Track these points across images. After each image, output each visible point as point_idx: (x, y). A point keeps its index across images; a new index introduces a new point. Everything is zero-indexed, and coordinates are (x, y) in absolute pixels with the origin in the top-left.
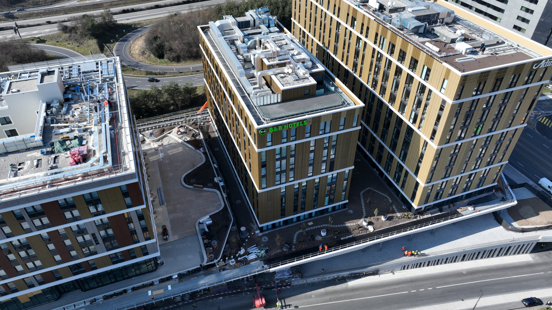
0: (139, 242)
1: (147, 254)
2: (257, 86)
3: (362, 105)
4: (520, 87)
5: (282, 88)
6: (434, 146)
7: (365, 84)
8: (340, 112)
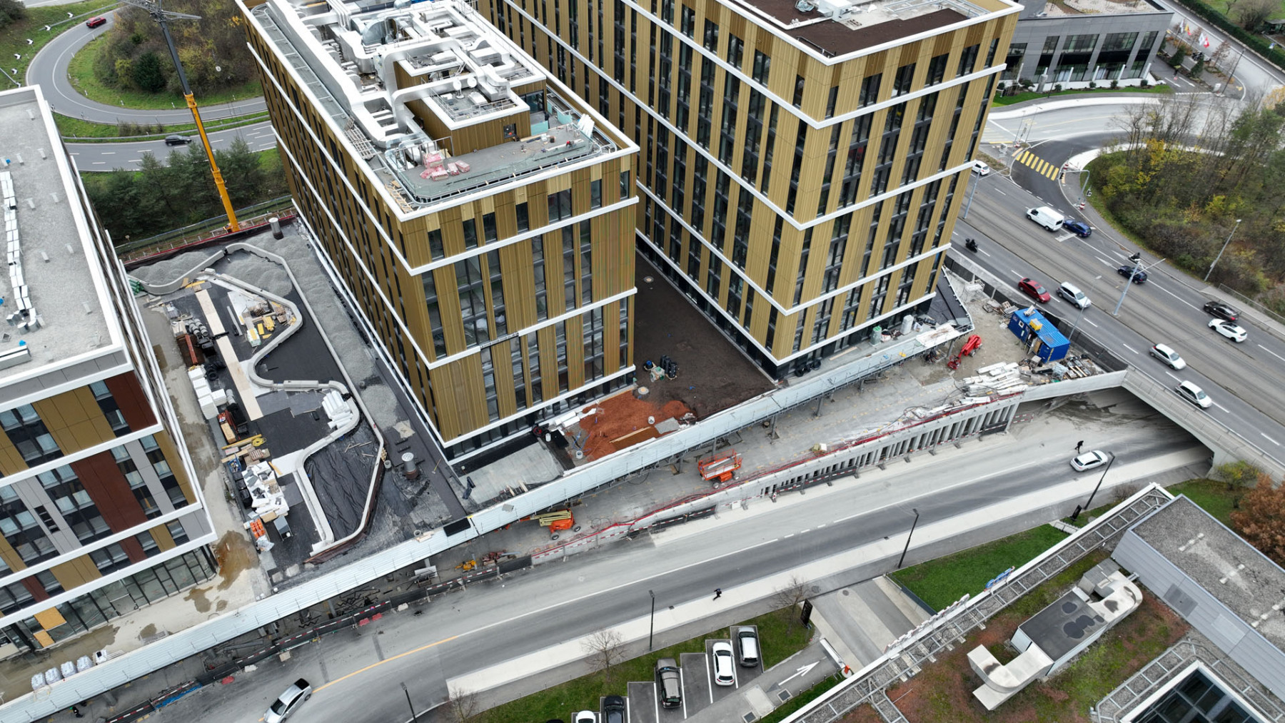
2: (395, 126)
3: (634, 148)
4: (951, 82)
5: (452, 125)
6: (796, 224)
7: (644, 106)
8: (588, 168)
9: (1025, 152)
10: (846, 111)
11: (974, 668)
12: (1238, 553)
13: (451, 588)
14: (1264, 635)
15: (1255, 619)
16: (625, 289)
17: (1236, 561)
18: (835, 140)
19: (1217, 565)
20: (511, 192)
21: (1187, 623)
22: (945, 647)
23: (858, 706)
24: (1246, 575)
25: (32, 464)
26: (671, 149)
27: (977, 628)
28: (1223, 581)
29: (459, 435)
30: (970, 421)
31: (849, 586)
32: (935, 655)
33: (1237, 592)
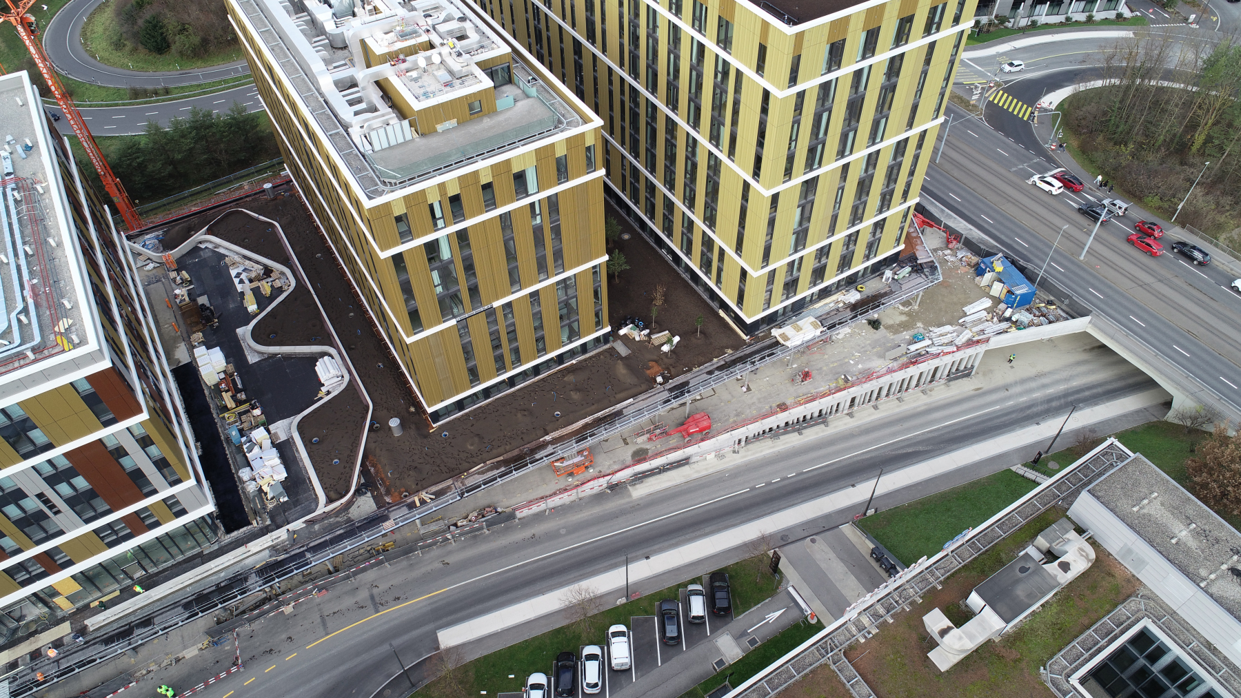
0: (155, 492)
2: (363, 106)
3: (598, 122)
4: (916, 43)
5: (417, 106)
6: (762, 191)
7: (616, 68)
8: (553, 145)
9: (998, 92)
10: (810, 79)
11: (929, 631)
12: (1191, 512)
13: (441, 542)
14: (1211, 596)
15: (1203, 579)
16: (597, 257)
17: (1189, 520)
18: (799, 107)
19: (1169, 525)
20: (476, 173)
21: (1138, 579)
22: (903, 609)
23: (817, 668)
24: (1197, 534)
25: (26, 456)
26: (642, 111)
27: (934, 588)
28: (1174, 541)
29: (442, 401)
30: (936, 369)
31: (816, 534)
32: (892, 616)
33: (1188, 551)
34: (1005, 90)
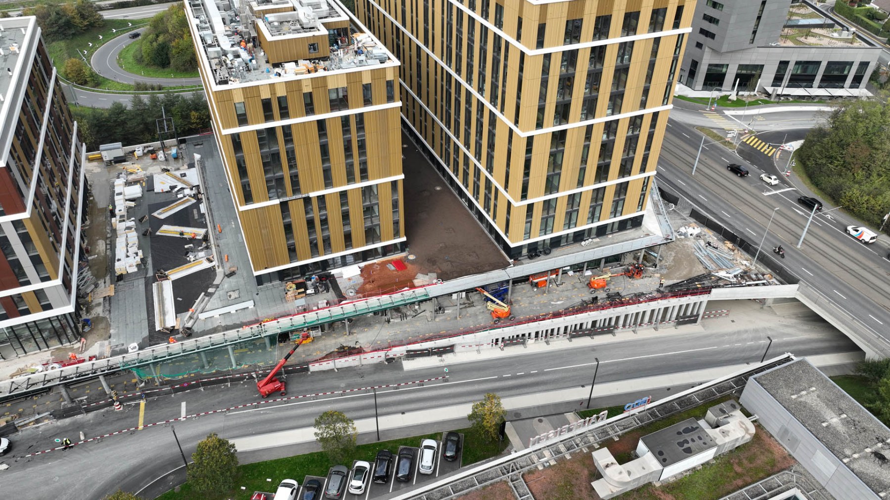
0: (28, 283)
1: (48, 307)
3: (397, 63)
5: (271, 39)
6: (521, 134)
7: (438, 60)
8: (360, 73)
9: (751, 137)
10: (553, 45)
12: (844, 406)
14: (853, 471)
15: (846, 457)
16: (395, 174)
17: (841, 411)
18: (547, 68)
19: (823, 413)
21: (794, 458)
22: (581, 449)
24: (846, 422)
26: (453, 90)
27: (612, 439)
28: (824, 425)
30: (666, 309)
31: (544, 416)
32: (571, 454)
33: (835, 434)
34: (756, 136)
